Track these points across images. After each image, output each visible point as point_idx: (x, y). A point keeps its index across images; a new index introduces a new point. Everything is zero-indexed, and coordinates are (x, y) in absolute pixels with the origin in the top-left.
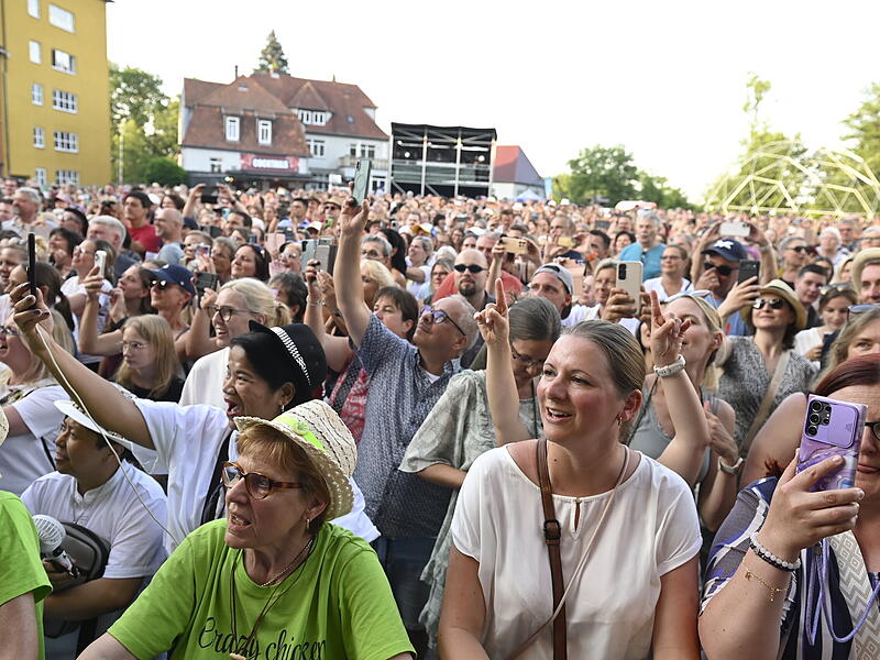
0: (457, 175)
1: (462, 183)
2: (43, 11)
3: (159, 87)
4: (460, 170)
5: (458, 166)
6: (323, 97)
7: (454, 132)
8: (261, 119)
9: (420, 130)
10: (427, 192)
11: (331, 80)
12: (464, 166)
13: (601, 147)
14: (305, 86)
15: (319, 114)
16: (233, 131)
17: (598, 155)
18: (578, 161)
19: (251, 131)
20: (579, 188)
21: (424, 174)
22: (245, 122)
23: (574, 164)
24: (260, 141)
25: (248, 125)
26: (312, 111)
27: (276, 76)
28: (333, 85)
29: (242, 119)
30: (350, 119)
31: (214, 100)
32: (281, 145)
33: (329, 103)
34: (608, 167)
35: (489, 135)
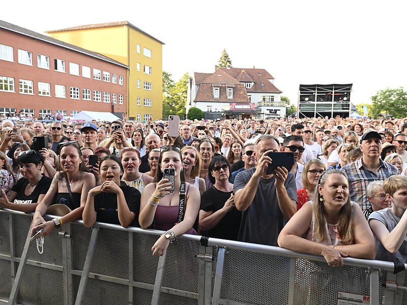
0: (333, 107)
1: (335, 111)
2: (141, 51)
3: (170, 78)
4: (334, 104)
5: (333, 103)
6: (249, 75)
7: (330, 87)
8: (228, 87)
9: (313, 87)
10: (317, 116)
11: (253, 68)
12: (335, 103)
13: (390, 89)
14: (242, 71)
15: (249, 83)
16: (216, 94)
17: (388, 93)
18: (377, 96)
19: (224, 93)
20: (377, 110)
21: (315, 107)
22: (222, 90)
23: (375, 98)
24: (228, 97)
25: (223, 90)
26: (246, 82)
27: (229, 68)
28: (254, 70)
29: (221, 88)
30: (263, 85)
31: (208, 81)
32: (237, 99)
33: (252, 78)
34: (394, 99)
35: (349, 87)
